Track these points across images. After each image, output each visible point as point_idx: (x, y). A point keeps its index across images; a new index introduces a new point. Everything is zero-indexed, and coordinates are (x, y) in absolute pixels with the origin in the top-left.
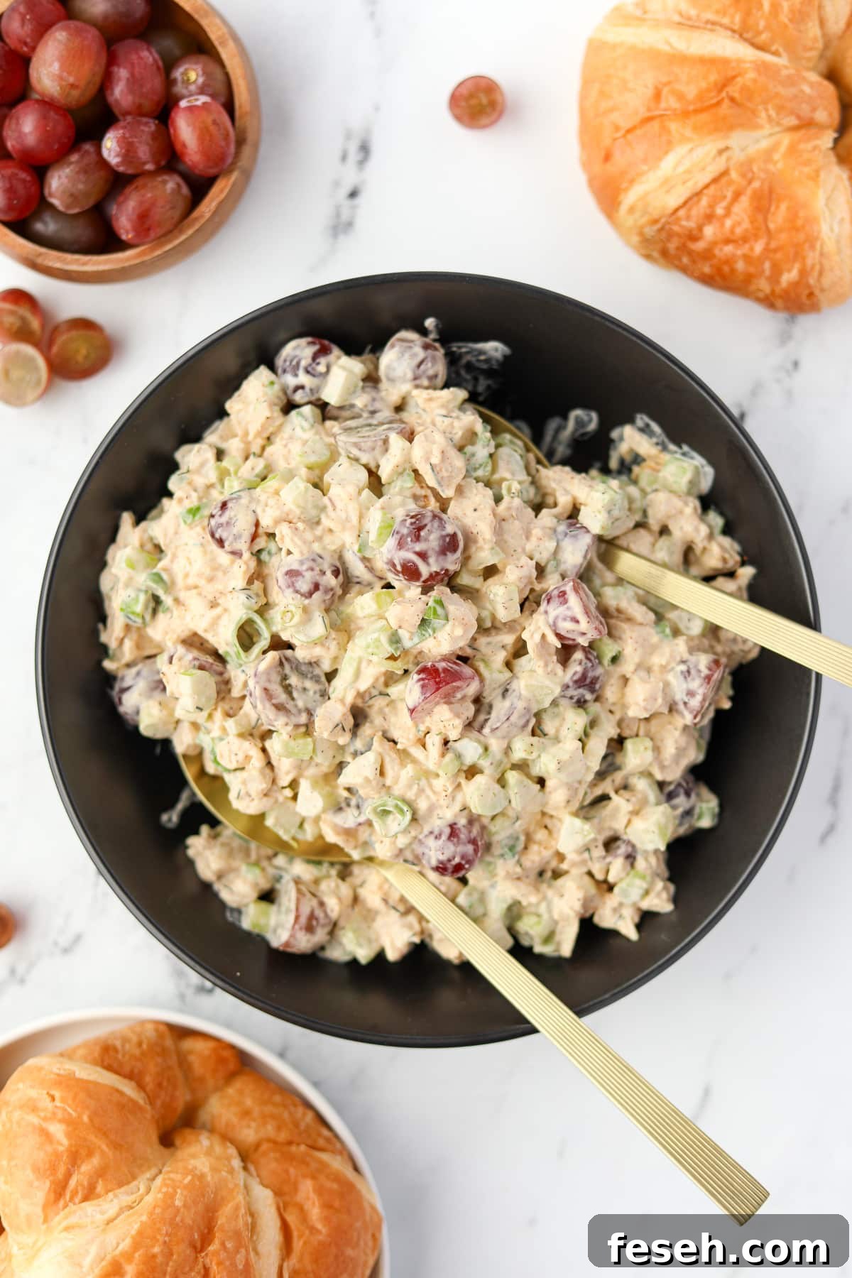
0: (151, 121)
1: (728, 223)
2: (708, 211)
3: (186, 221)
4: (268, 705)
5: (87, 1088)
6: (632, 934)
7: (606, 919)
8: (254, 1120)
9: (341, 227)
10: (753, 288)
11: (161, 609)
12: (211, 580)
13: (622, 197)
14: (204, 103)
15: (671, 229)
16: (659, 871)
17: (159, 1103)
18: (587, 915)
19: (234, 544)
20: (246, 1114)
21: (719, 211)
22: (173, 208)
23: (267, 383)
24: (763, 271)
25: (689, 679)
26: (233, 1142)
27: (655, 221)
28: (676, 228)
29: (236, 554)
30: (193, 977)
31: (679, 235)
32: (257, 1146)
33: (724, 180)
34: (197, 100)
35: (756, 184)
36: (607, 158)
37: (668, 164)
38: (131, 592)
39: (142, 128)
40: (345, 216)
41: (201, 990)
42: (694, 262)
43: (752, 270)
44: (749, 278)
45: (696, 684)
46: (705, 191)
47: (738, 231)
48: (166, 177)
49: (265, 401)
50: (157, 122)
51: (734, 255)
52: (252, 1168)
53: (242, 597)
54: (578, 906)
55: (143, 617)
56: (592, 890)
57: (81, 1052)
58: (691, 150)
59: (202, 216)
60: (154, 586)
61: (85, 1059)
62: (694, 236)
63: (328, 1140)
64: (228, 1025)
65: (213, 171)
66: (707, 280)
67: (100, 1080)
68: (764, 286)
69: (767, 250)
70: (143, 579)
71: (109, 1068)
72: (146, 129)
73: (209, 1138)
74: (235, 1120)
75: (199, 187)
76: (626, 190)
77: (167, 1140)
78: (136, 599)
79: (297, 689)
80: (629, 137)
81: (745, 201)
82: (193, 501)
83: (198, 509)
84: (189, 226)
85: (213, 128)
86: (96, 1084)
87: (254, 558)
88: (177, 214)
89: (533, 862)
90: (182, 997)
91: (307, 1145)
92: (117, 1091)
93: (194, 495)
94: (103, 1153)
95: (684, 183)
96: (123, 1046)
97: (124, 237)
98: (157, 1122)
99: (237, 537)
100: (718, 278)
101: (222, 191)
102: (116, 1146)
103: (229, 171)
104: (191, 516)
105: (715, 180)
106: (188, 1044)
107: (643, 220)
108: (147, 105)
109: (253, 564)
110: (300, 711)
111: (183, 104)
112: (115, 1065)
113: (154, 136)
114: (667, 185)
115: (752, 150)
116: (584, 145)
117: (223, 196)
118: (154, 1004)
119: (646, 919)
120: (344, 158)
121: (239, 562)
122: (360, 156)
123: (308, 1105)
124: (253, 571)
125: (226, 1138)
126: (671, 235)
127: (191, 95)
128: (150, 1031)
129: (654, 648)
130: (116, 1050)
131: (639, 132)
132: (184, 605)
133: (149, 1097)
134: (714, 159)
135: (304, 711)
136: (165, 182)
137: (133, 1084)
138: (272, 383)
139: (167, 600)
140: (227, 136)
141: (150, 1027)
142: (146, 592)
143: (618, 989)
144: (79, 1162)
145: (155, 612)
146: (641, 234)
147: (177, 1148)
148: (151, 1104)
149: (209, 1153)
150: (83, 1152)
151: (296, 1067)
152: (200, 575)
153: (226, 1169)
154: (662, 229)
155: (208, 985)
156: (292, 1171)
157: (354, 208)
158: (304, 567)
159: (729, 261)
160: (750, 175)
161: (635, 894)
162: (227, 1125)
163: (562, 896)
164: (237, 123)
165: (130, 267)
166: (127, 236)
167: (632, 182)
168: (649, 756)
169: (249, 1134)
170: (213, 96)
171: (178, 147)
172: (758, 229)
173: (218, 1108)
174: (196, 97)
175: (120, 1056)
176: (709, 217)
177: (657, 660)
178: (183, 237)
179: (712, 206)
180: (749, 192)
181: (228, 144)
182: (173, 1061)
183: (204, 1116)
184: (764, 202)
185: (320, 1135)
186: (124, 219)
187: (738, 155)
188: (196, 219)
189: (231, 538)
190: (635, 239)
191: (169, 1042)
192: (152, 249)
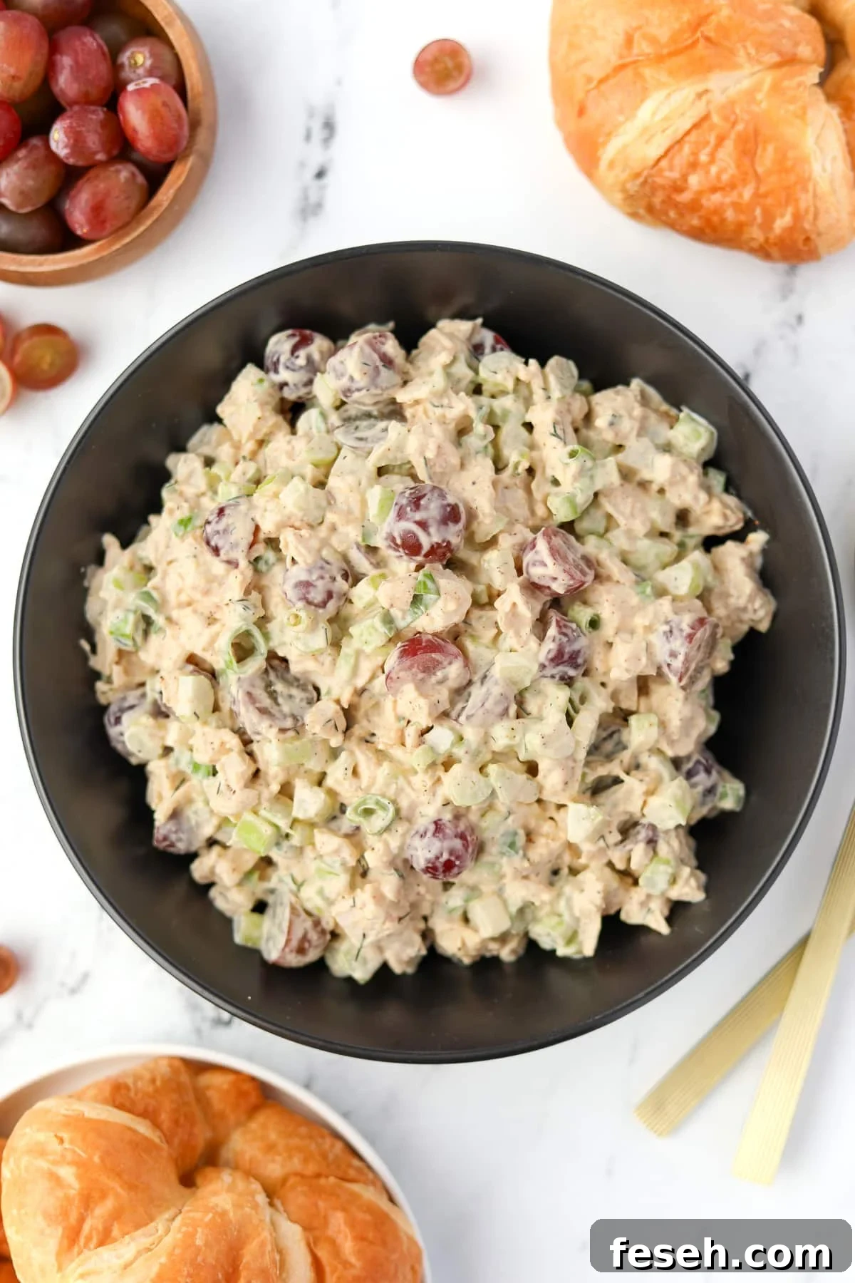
0: (99, 109)
1: (714, 170)
2: (692, 159)
3: (145, 211)
4: (251, 708)
5: (98, 1127)
6: (664, 929)
7: (633, 915)
8: (280, 1154)
9: (310, 210)
10: (745, 236)
11: (152, 629)
12: (207, 593)
13: (600, 152)
14: (152, 85)
15: (654, 182)
16: (683, 856)
17: (176, 1141)
18: (612, 911)
19: (230, 552)
20: (270, 1148)
21: (703, 158)
22: (127, 198)
23: (255, 381)
24: (755, 218)
25: (671, 639)
26: (257, 1178)
27: (637, 175)
28: (659, 180)
29: (233, 564)
30: (209, 1009)
31: (663, 187)
32: (284, 1181)
33: (706, 125)
34: (144, 82)
35: (740, 127)
36: (581, 112)
37: (647, 112)
38: (120, 613)
39: (91, 116)
40: (313, 198)
41: (218, 1022)
42: (681, 215)
43: (743, 218)
44: (740, 227)
45: (679, 645)
46: (687, 139)
47: (725, 177)
48: (119, 167)
49: (256, 401)
50: (105, 109)
51: (722, 204)
52: (278, 1203)
53: (239, 608)
54: (598, 900)
55: (134, 639)
56: (614, 881)
57: (92, 1093)
58: (669, 95)
59: (160, 205)
60: (143, 604)
61: (96, 1099)
62: (678, 188)
63: (359, 1170)
64: (250, 1058)
65: (167, 157)
66: (698, 234)
67: (111, 1119)
68: (756, 234)
69: (757, 195)
70: (132, 599)
71: (121, 1107)
72: (94, 117)
73: (231, 1175)
74: (259, 1156)
75: (155, 176)
76: (605, 144)
77: (188, 1180)
78: (125, 620)
79: (282, 696)
80: (603, 87)
81: (729, 145)
82: (184, 512)
83: (190, 519)
84: (147, 217)
85: (163, 110)
86: (106, 1123)
87: (251, 567)
88: (134, 204)
89: (541, 855)
90: (198, 1031)
91: (337, 1177)
92: (130, 1129)
93: (186, 505)
94: (117, 1196)
95: (664, 131)
96: (135, 1083)
97: (79, 232)
98: (176, 1162)
99: (234, 546)
100: (708, 231)
101: (179, 177)
102: (131, 1187)
103: (184, 156)
104: (182, 528)
105: (696, 126)
106: (207, 1079)
107: (624, 176)
108: (95, 93)
109: (249, 573)
110: (285, 716)
111: (131, 87)
112: (128, 1104)
113: (103, 124)
114: (647, 134)
115: (732, 92)
116: (557, 102)
117: (180, 182)
118: (169, 1039)
119: (677, 910)
120: (308, 137)
121: (236, 572)
122: (324, 134)
123: (337, 1136)
124: (249, 581)
125: (250, 1174)
126: (654, 189)
127: (140, 79)
128: (164, 1068)
129: (635, 610)
130: (127, 1088)
131: (612, 82)
132: (177, 624)
133: (165, 1135)
134: (693, 103)
135: (290, 717)
136: (118, 172)
137: (147, 1122)
138: (261, 381)
139: (159, 619)
140: (179, 119)
141: (164, 1063)
142: (135, 612)
143: (653, 987)
144: (92, 1205)
145: (146, 633)
146: (624, 190)
147: (198, 1188)
148: (168, 1142)
149: (231, 1189)
150: (96, 1195)
151: (324, 1097)
152: (194, 588)
153: (249, 1205)
154: (645, 182)
155: (226, 1016)
156: (321, 1204)
157: (323, 188)
158: (314, 577)
159: (718, 211)
160: (732, 118)
161: (661, 882)
162: (251, 1161)
163: (582, 891)
164: (190, 104)
165: (89, 263)
166: (82, 230)
167: (609, 135)
168: (654, 732)
169: (274, 1169)
170: (162, 78)
171: (129, 133)
172: (746, 174)
173: (241, 1143)
174: (144, 80)
175: (132, 1094)
176: (694, 165)
177: (640, 621)
178: (142, 229)
179: (695, 154)
180: (733, 135)
181: (181, 127)
182: (190, 1097)
183: (226, 1153)
184: (749, 146)
185: (350, 1166)
186: (78, 215)
187: (718, 98)
188: (155, 208)
189: (227, 547)
190: (619, 196)
191: (185, 1078)
192: (111, 244)
